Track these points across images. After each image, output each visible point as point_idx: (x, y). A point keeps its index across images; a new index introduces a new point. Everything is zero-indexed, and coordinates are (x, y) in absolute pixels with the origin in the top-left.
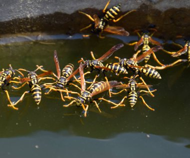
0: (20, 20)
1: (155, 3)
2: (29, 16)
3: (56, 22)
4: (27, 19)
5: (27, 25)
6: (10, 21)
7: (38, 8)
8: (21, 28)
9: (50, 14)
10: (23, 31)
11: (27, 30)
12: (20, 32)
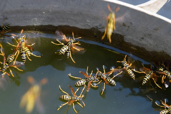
0: (30, 26)
1: (99, 29)
2: (35, 25)
3: (48, 28)
4: (34, 26)
5: (34, 28)
6: (25, 26)
7: (40, 23)
8: (30, 29)
9: (46, 25)
10: (31, 30)
11: (33, 30)
12: (29, 30)
